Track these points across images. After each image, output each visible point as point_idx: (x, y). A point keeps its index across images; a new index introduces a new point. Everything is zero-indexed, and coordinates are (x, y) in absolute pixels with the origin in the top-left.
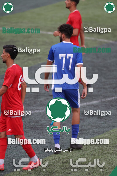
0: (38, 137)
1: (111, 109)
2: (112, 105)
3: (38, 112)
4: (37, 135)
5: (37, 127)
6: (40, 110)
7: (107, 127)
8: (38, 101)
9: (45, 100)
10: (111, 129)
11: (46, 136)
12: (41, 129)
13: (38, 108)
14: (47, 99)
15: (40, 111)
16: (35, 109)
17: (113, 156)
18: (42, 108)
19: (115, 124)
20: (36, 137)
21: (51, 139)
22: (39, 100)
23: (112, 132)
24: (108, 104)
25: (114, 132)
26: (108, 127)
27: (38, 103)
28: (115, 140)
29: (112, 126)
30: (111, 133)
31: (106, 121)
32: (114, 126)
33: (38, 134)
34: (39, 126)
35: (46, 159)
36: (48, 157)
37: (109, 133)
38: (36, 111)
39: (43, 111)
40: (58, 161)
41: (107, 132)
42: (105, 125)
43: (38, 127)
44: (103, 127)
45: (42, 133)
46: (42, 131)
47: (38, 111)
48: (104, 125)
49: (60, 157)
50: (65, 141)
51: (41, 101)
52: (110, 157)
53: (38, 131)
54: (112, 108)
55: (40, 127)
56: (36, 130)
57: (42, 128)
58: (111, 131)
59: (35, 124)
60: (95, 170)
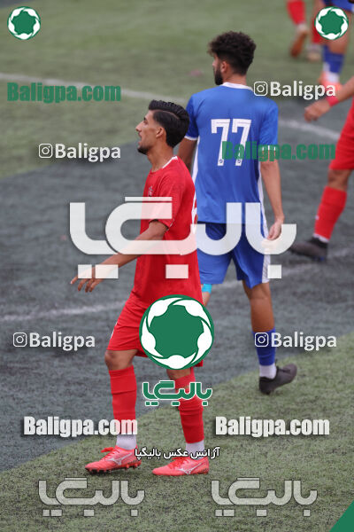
0: (12, 396)
1: (235, 314)
2: (237, 303)
3: (14, 321)
4: (10, 389)
5: (8, 365)
6: (18, 314)
7: (220, 369)
8: (15, 288)
9: (35, 284)
10: (232, 376)
11: (36, 393)
12: (22, 371)
13: (13, 308)
14: (42, 281)
15: (21, 318)
16: (4, 312)
17: (239, 456)
18: (25, 308)
19: (245, 360)
20: (6, 396)
21: (53, 403)
22: (17, 284)
23: (236, 386)
24: (224, 298)
25: (243, 385)
26: (225, 370)
27: (14, 292)
28: (246, 409)
29: (236, 367)
30: (233, 387)
31: (218, 350)
32: (241, 367)
33: (14, 386)
34: (17, 362)
35: (36, 463)
36: (41, 458)
37: (227, 388)
38: (7, 318)
39: (28, 317)
40: (72, 470)
41: (220, 382)
42: (217, 362)
43: (12, 365)
44: (210, 370)
45: (23, 384)
46: (25, 377)
47: (13, 318)
48: (212, 363)
49: (77, 459)
50: (95, 409)
51: (22, 288)
52: (229, 460)
53: (13, 378)
54: (237, 311)
55: (18, 365)
56: (8, 374)
57: (26, 368)
58: (233, 382)
59: (5, 357)
60: (184, 497)
